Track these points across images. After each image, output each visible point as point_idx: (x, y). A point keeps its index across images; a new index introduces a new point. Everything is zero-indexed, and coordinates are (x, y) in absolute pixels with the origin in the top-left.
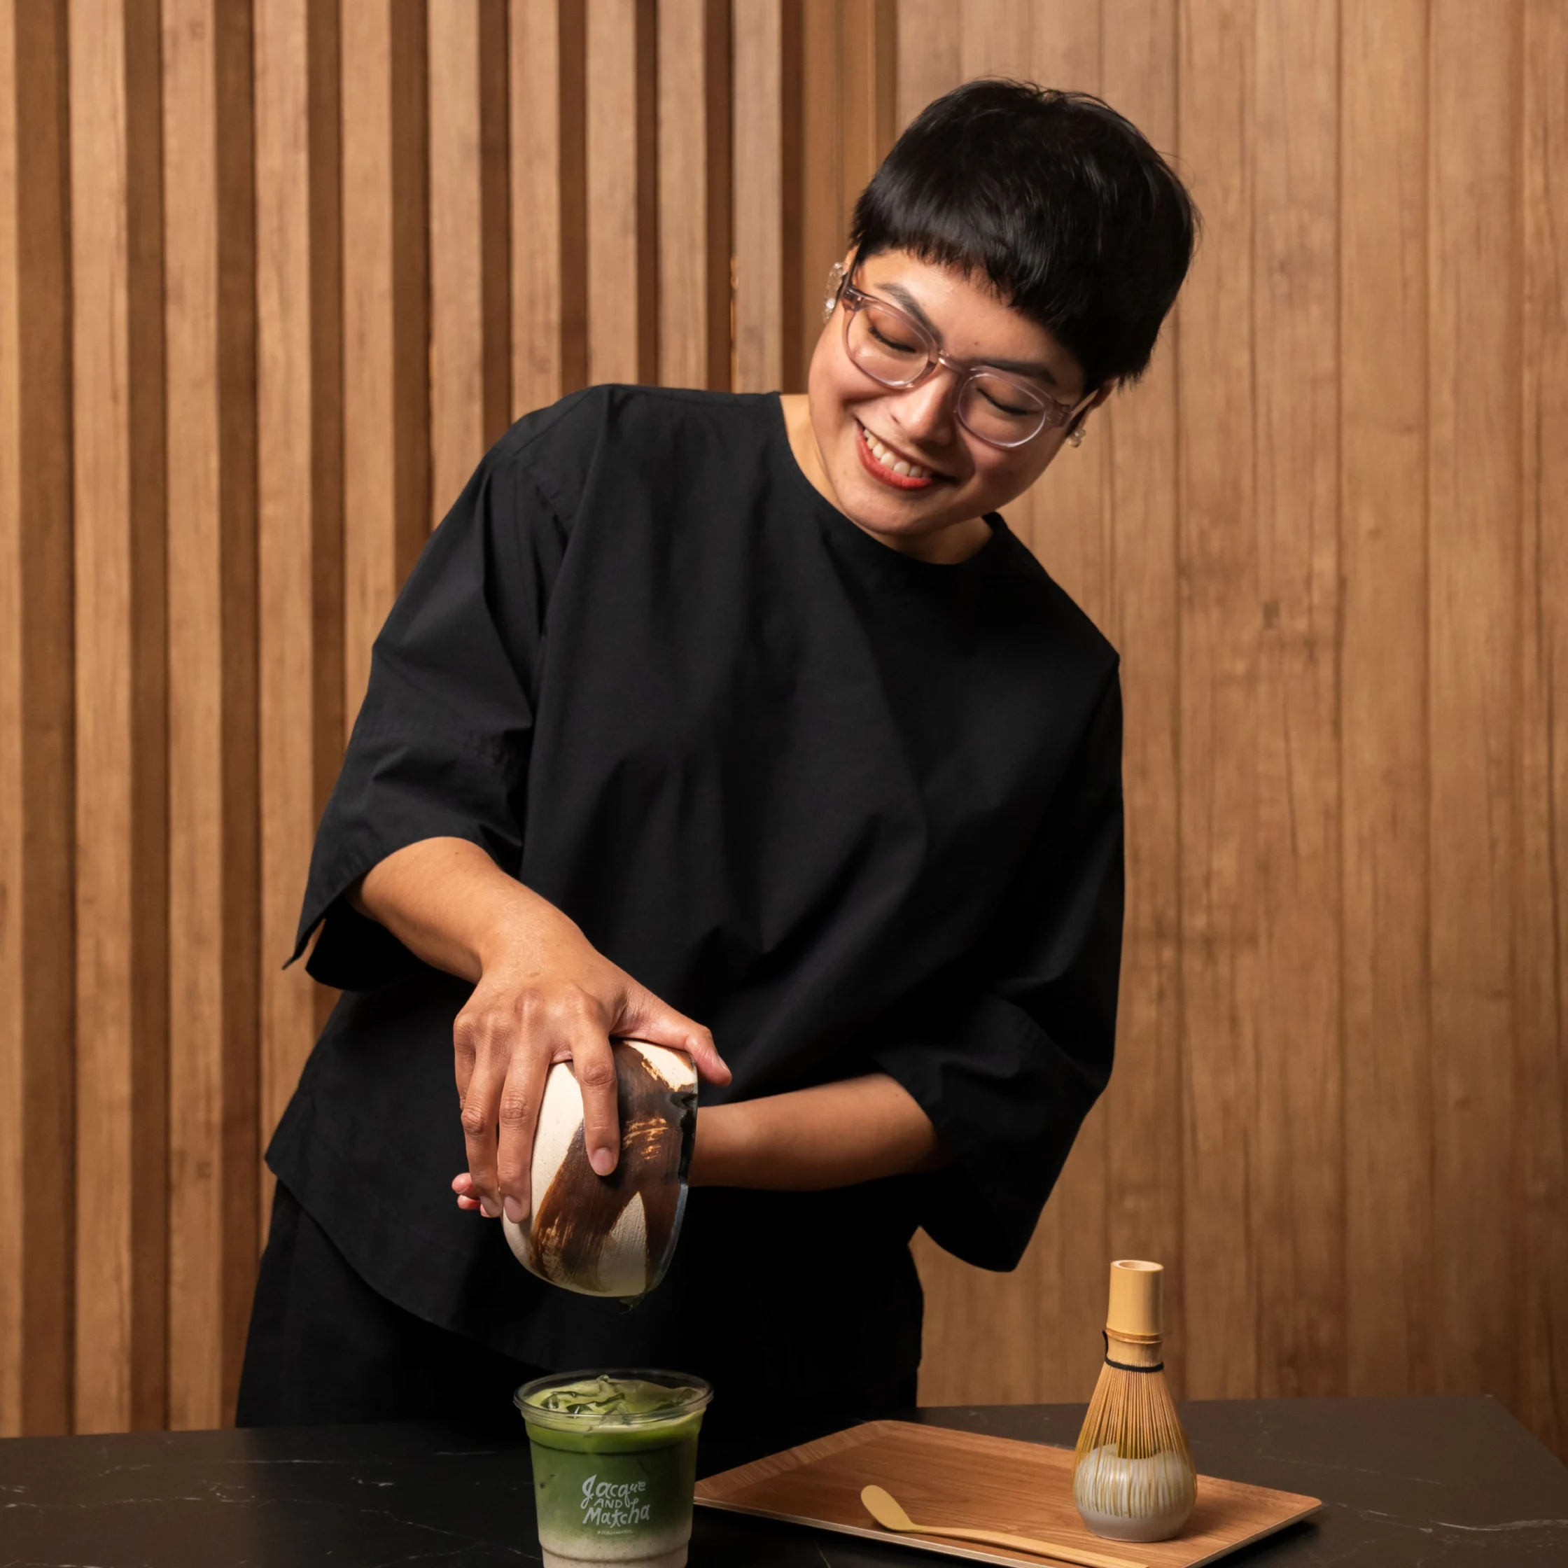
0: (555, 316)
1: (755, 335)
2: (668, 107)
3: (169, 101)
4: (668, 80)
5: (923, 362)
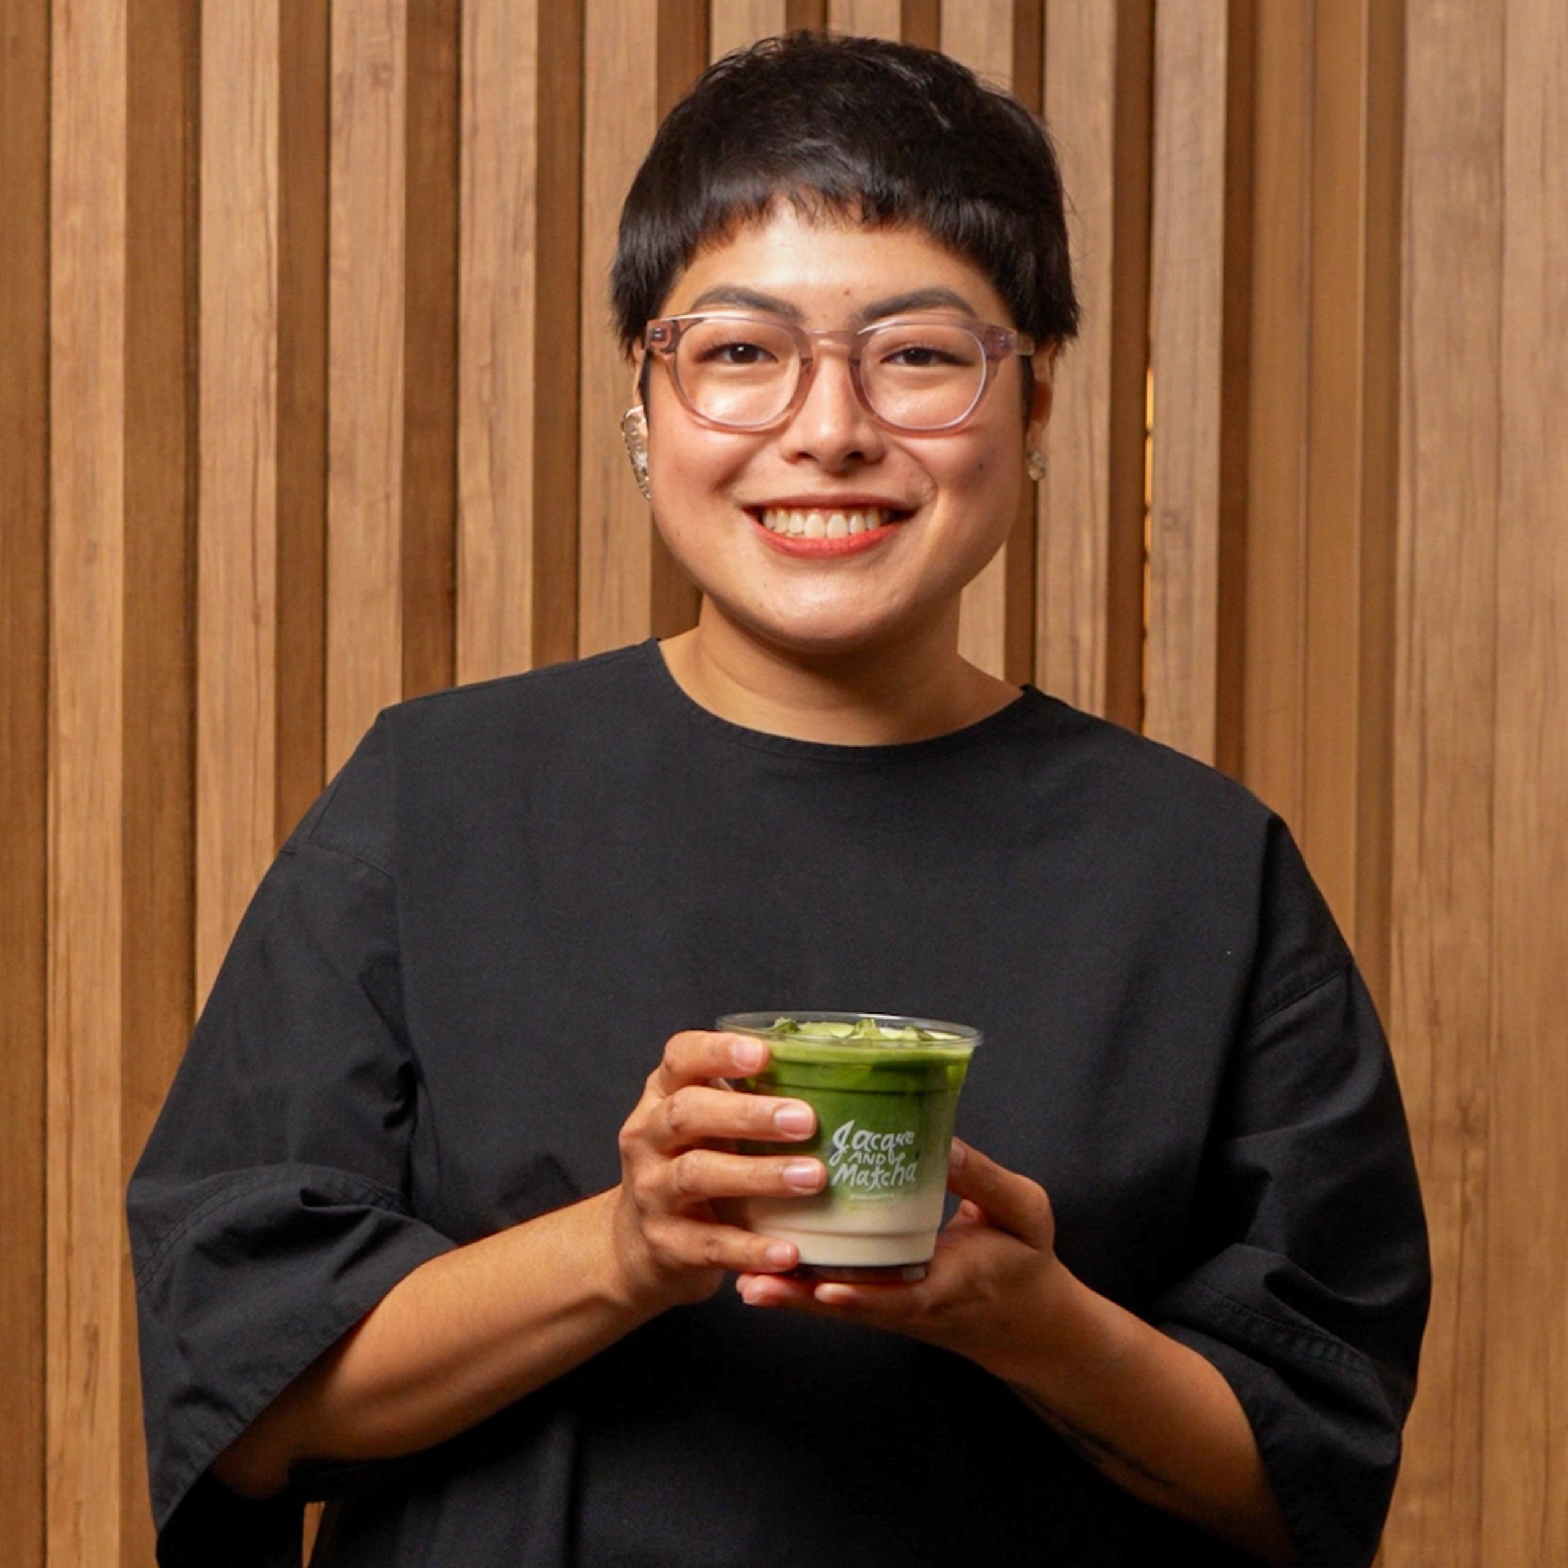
1: (1179, 523)
5: (793, 365)
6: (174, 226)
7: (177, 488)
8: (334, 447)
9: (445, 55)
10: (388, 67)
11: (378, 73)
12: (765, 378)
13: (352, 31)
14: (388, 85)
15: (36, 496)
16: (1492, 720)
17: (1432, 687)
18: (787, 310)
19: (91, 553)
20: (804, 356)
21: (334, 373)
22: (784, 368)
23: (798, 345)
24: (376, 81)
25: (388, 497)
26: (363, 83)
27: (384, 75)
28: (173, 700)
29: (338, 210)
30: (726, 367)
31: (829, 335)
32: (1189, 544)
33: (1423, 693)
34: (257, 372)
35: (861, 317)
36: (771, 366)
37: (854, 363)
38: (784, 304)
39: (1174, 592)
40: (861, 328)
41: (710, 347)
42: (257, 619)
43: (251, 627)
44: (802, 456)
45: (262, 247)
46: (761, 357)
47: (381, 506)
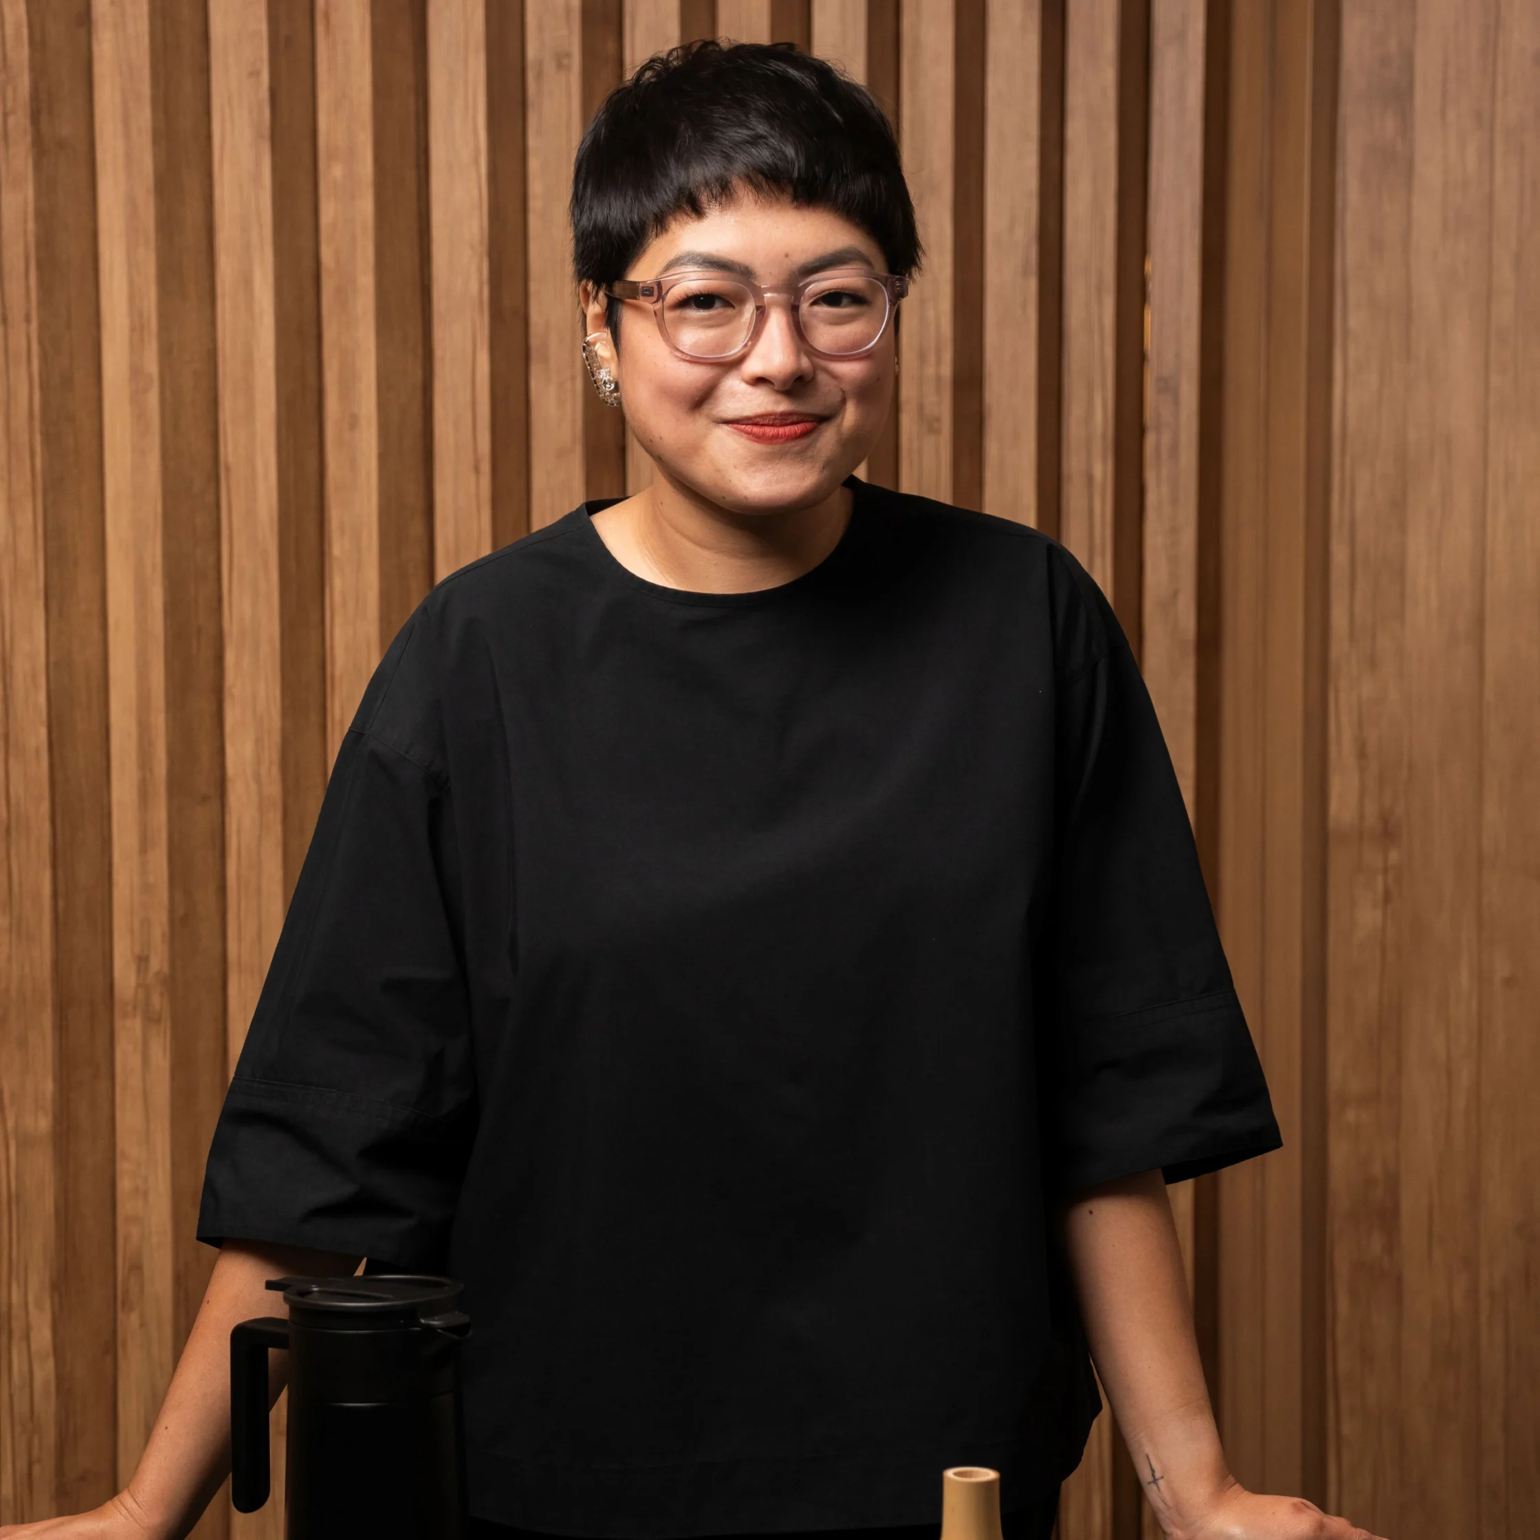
0: (947, 370)
1: (1169, 387)
2: (1076, 129)
3: (532, 141)
4: (1076, 98)
5: (749, 310)
6: (411, 176)
7: (418, 375)
8: (534, 342)
9: (611, 46)
10: (568, 55)
11: (561, 61)
12: (727, 321)
13: (541, 29)
14: (568, 68)
15: (312, 378)
16: (1403, 529)
17: (1359, 505)
18: (742, 269)
19: (353, 422)
20: (759, 304)
21: (533, 286)
22: (740, 313)
23: (754, 296)
24: (560, 66)
25: (573, 378)
26: (549, 67)
27: (565, 62)
28: (416, 529)
29: (534, 164)
30: (694, 313)
31: (773, 289)
32: (1176, 402)
33: (1353, 512)
34: (474, 286)
35: (797, 273)
36: (730, 311)
37: (793, 310)
38: (740, 265)
39: (1166, 438)
40: (800, 282)
41: (683, 296)
42: (477, 469)
43: (473, 478)
44: (759, 381)
45: (475, 192)
46: (717, 304)
47: (568, 385)
